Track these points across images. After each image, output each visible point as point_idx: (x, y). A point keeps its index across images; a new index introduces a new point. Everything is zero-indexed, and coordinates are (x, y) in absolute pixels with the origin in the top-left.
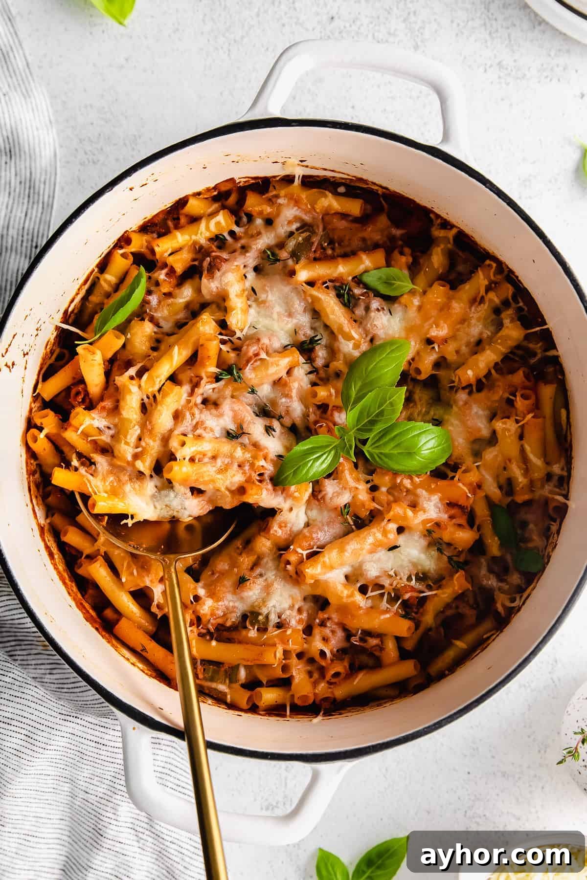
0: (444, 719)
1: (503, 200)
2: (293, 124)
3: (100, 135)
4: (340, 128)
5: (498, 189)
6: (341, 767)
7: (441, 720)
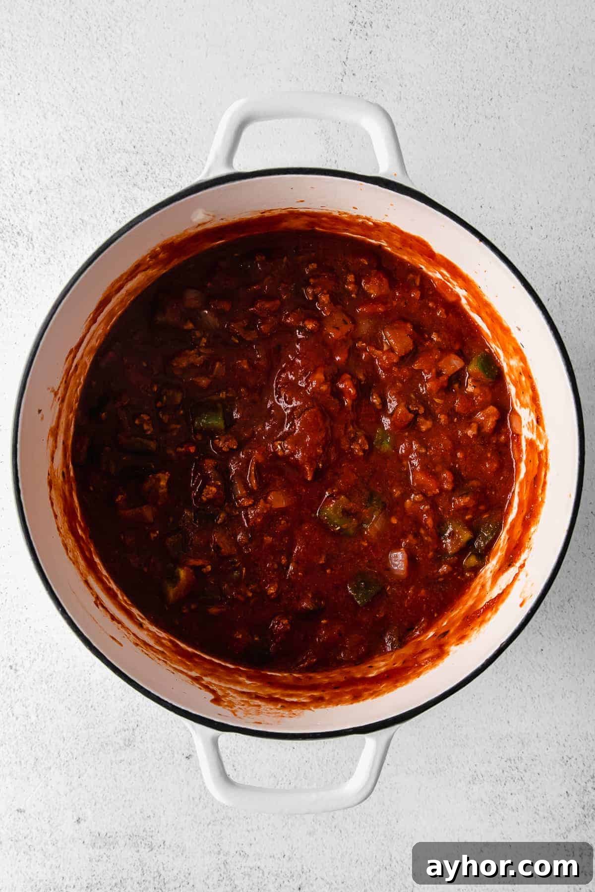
1: (155, 695)
2: (351, 730)
3: (505, 784)
4: (309, 734)
5: (161, 704)
6: (208, 173)
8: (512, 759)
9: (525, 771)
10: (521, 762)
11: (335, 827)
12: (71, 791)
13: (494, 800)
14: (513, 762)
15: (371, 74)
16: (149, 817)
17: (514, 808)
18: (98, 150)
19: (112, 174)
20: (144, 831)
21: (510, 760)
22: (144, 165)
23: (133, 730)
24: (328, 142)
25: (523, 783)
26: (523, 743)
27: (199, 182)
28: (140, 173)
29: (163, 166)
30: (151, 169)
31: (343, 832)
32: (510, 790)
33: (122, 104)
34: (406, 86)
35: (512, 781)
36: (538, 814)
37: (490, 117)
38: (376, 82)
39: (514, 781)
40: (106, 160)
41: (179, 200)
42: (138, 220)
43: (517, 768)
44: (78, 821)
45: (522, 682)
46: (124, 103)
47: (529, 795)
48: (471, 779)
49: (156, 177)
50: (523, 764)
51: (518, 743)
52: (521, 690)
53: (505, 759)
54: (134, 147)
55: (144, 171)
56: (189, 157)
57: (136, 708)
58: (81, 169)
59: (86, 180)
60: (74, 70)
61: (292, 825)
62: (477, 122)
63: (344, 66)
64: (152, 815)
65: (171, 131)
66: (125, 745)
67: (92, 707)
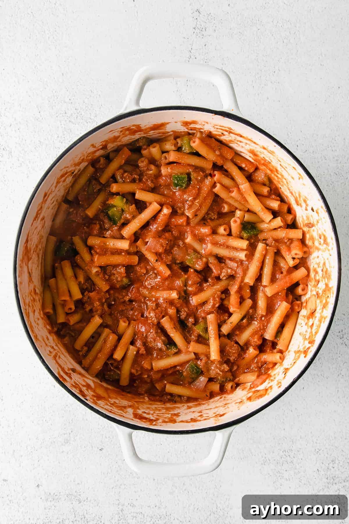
0: (78, 143)
3: (282, 465)
7: (80, 142)
8: (286, 450)
9: (294, 457)
10: (292, 452)
11: (185, 490)
12: (34, 469)
13: (276, 474)
14: (287, 452)
15: (205, 58)
16: (78, 484)
17: (287, 478)
18: (49, 101)
19: (57, 115)
20: (75, 492)
21: (285, 451)
22: (76, 109)
23: (70, 434)
24: (180, 97)
25: (292, 465)
26: (292, 442)
27: (121, 114)
28: (73, 114)
29: (87, 110)
30: (80, 112)
31: (189, 492)
32: (285, 468)
33: (63, 75)
34: (225, 64)
35: (286, 463)
36: (301, 482)
37: (273, 82)
38: (208, 62)
39: (288, 463)
40: (54, 107)
41: (109, 124)
42: (85, 136)
43: (289, 456)
44: (38, 486)
45: (292, 406)
46: (64, 75)
47: (296, 471)
48: (263, 462)
49: (83, 117)
50: (292, 453)
51: (290, 441)
52: (292, 411)
53: (283, 451)
54: (70, 100)
55: (75, 114)
56: (101, 105)
57: (71, 422)
58: (39, 112)
59: (42, 119)
60: (35, 55)
61: (160, 489)
62: (266, 85)
63: (190, 54)
64: (80, 483)
65: (91, 90)
66: (65, 442)
67: (46, 420)
